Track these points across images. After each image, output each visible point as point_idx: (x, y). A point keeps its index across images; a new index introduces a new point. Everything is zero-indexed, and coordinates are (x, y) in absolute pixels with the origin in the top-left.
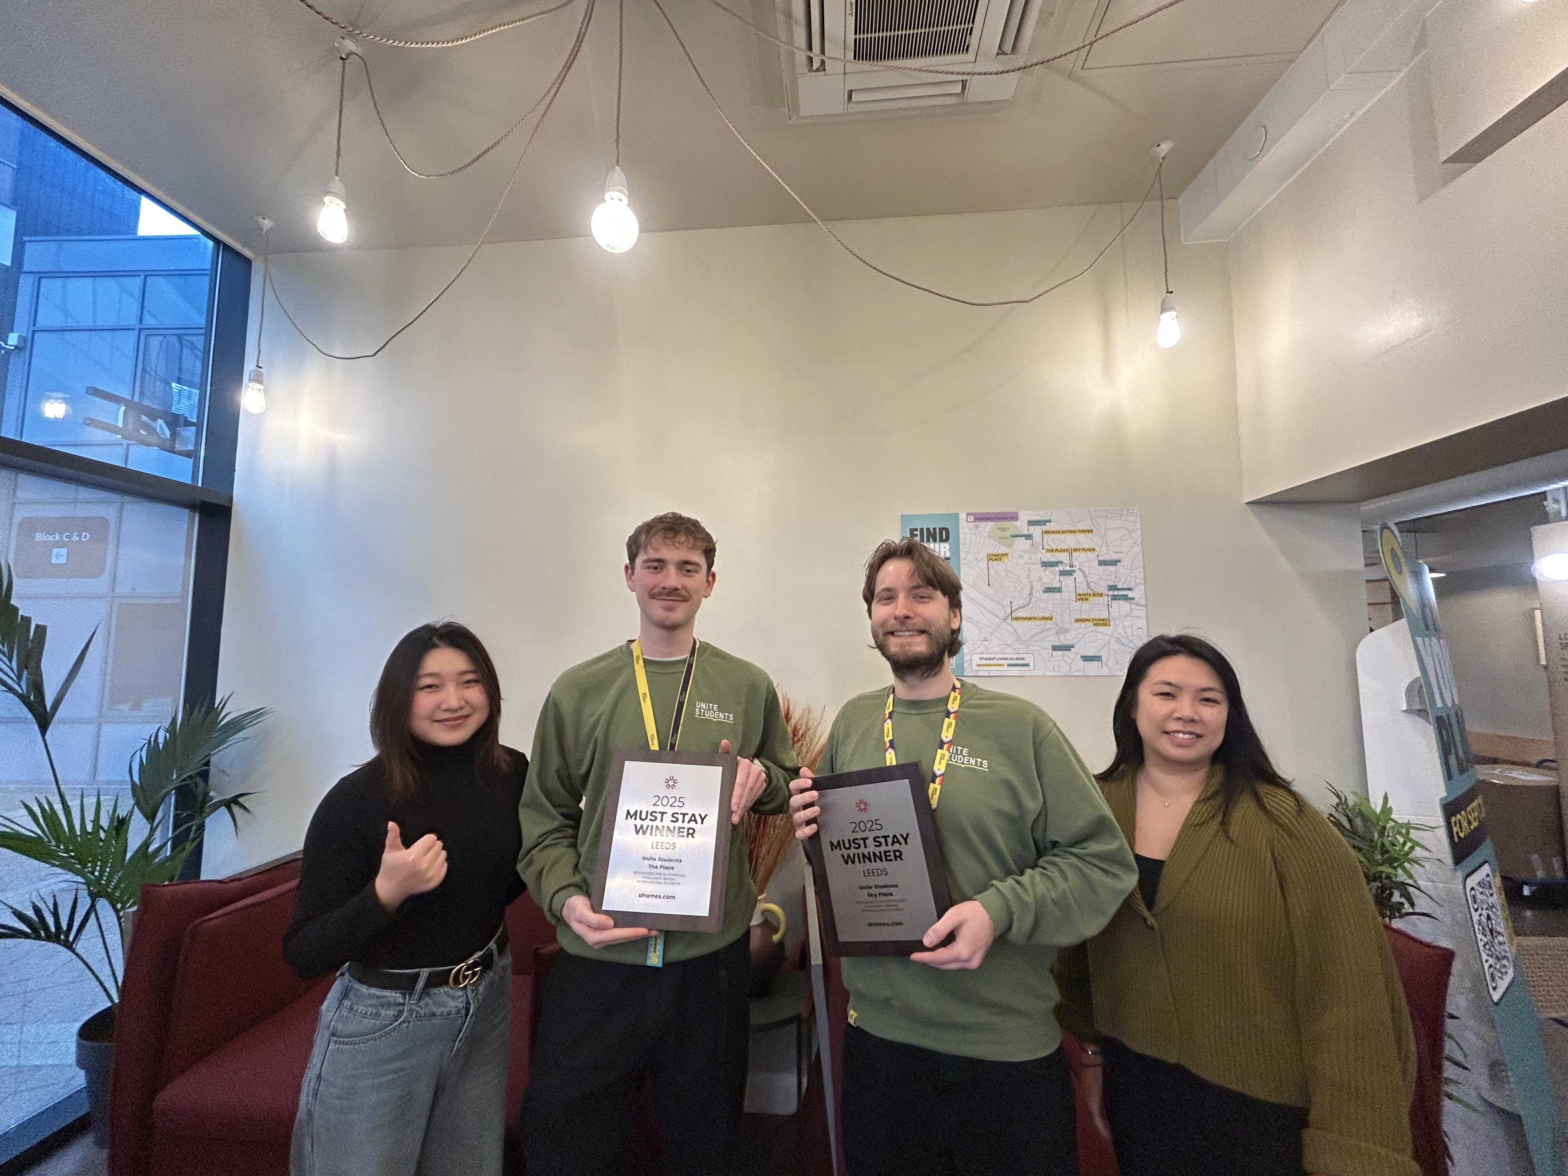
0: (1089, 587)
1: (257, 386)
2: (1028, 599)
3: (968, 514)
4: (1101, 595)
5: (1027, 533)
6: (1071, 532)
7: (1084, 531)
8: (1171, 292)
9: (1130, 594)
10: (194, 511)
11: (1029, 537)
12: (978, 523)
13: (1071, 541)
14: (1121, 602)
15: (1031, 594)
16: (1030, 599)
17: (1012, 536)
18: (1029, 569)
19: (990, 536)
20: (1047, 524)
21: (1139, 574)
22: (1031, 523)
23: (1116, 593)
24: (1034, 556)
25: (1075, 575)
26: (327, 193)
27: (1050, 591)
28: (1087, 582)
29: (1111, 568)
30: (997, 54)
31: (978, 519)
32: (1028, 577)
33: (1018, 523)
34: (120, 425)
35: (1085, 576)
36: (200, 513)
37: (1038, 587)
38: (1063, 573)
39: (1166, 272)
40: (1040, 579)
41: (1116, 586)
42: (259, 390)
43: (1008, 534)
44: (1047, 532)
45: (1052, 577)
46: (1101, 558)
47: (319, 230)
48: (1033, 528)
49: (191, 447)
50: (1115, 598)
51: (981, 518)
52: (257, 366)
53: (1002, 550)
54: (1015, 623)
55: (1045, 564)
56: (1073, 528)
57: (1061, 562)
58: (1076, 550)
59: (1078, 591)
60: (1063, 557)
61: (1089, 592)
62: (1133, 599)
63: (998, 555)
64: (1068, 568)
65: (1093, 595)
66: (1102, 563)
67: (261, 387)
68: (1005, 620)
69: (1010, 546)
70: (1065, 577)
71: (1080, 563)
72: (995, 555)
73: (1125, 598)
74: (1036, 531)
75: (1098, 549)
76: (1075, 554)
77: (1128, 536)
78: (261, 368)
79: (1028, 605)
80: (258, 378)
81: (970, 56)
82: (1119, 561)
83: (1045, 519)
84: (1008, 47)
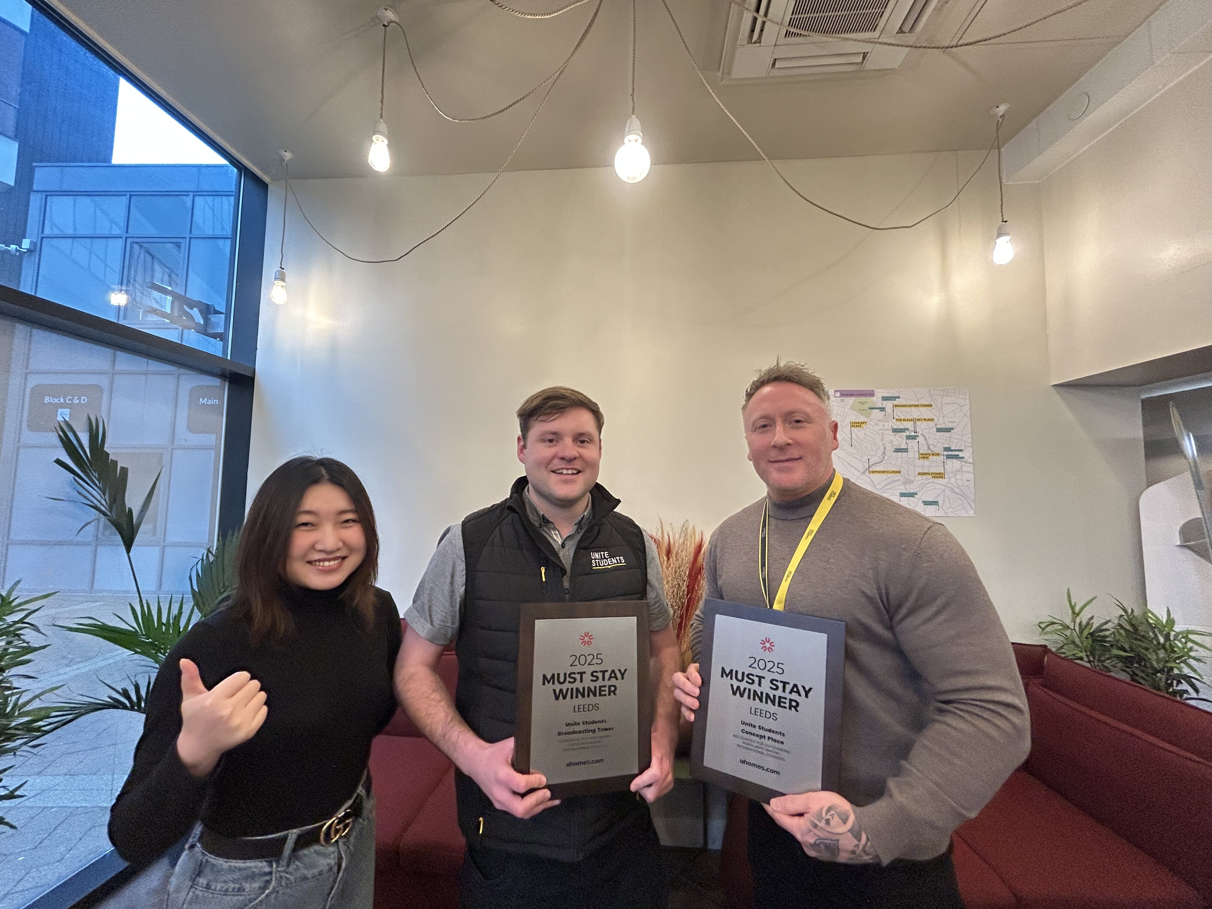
0: (929, 448)
1: (281, 283)
2: (882, 457)
4: (938, 455)
5: (881, 406)
6: (915, 406)
7: (926, 406)
8: (1006, 222)
9: (961, 454)
10: (225, 381)
11: (882, 409)
12: (843, 398)
13: (915, 413)
14: (954, 460)
15: (884, 453)
16: (883, 458)
17: (870, 408)
18: (883, 434)
19: (852, 408)
20: (897, 399)
21: (968, 438)
22: (885, 399)
23: (950, 453)
24: (886, 424)
25: (918, 439)
26: (375, 133)
27: (899, 451)
28: (927, 444)
29: (946, 434)
30: (897, 33)
31: (843, 395)
32: (882, 440)
33: (874, 399)
35: (926, 440)
36: (230, 382)
37: (890, 448)
38: (909, 437)
39: (1002, 206)
40: (891, 442)
41: (950, 448)
42: (282, 286)
43: (866, 406)
44: (896, 406)
45: (901, 440)
46: (938, 427)
47: (369, 162)
48: (886, 402)
49: (221, 330)
50: (949, 457)
51: (845, 394)
52: (281, 268)
53: (862, 419)
54: (871, 475)
55: (895, 431)
56: (916, 403)
57: (908, 429)
58: (919, 420)
59: (921, 451)
60: (909, 425)
61: (930, 452)
62: (963, 458)
63: (859, 423)
64: (913, 434)
65: (933, 454)
66: (939, 430)
67: (284, 284)
68: (864, 473)
69: (868, 416)
70: (911, 440)
71: (922, 431)
72: (857, 423)
73: (957, 457)
74: (888, 405)
75: (936, 419)
76: (918, 423)
77: (959, 410)
78: (283, 269)
79: (882, 461)
80: (281, 277)
81: (876, 34)
82: (952, 429)
83: (895, 395)
84: (906, 28)
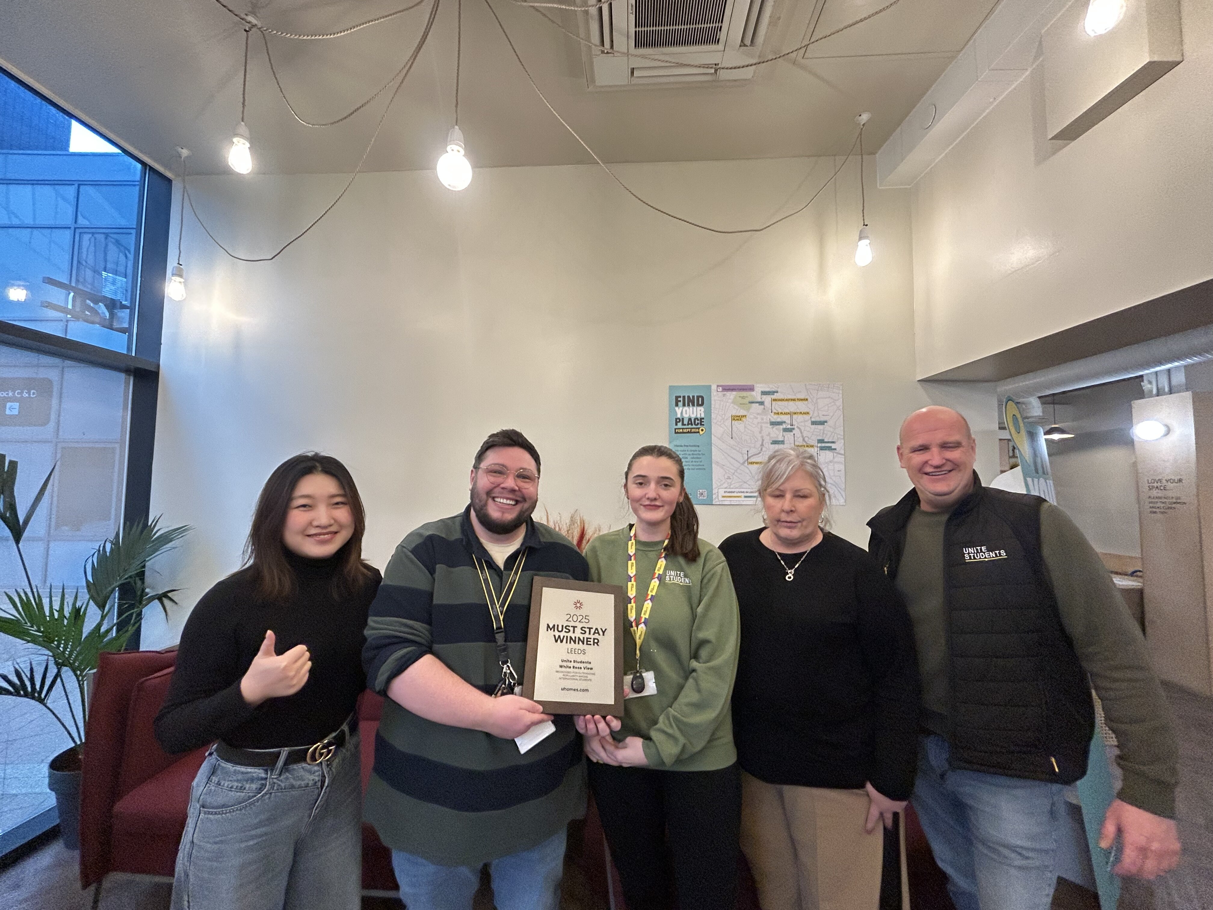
0: (804, 440)
1: (178, 279)
3: (718, 386)
5: (760, 400)
6: (792, 400)
7: (802, 400)
8: (867, 225)
9: (833, 446)
10: (129, 375)
11: (762, 403)
12: (725, 393)
13: (792, 407)
14: (827, 452)
15: (762, 445)
16: (761, 450)
17: (749, 403)
18: (761, 427)
19: (733, 402)
20: (775, 394)
21: (840, 431)
22: (764, 393)
23: (823, 445)
24: (765, 417)
25: (794, 432)
26: (236, 135)
27: (775, 443)
28: (803, 436)
29: (820, 427)
30: (740, 46)
31: (725, 389)
32: (760, 433)
33: (754, 393)
34: (70, 307)
35: (801, 433)
36: (135, 377)
37: (768, 440)
38: (785, 430)
39: (863, 210)
40: (769, 434)
41: (823, 440)
42: (180, 282)
43: (746, 401)
44: (775, 400)
45: (777, 432)
46: (813, 420)
47: (230, 164)
48: (764, 396)
49: (126, 325)
50: (822, 449)
51: (727, 389)
52: (179, 264)
53: (742, 412)
54: (750, 466)
55: (773, 424)
56: (793, 397)
57: (785, 422)
58: (795, 413)
60: (786, 418)
62: (835, 449)
63: (739, 416)
64: (789, 426)
66: (813, 423)
67: (182, 280)
68: (744, 463)
69: (748, 410)
70: (787, 433)
71: (798, 423)
72: (737, 416)
73: (830, 448)
74: (767, 399)
75: (811, 413)
76: (795, 416)
77: (833, 404)
78: (181, 265)
79: (760, 453)
80: (179, 273)
81: (721, 46)
82: (826, 422)
83: (773, 390)
84: (748, 41)
